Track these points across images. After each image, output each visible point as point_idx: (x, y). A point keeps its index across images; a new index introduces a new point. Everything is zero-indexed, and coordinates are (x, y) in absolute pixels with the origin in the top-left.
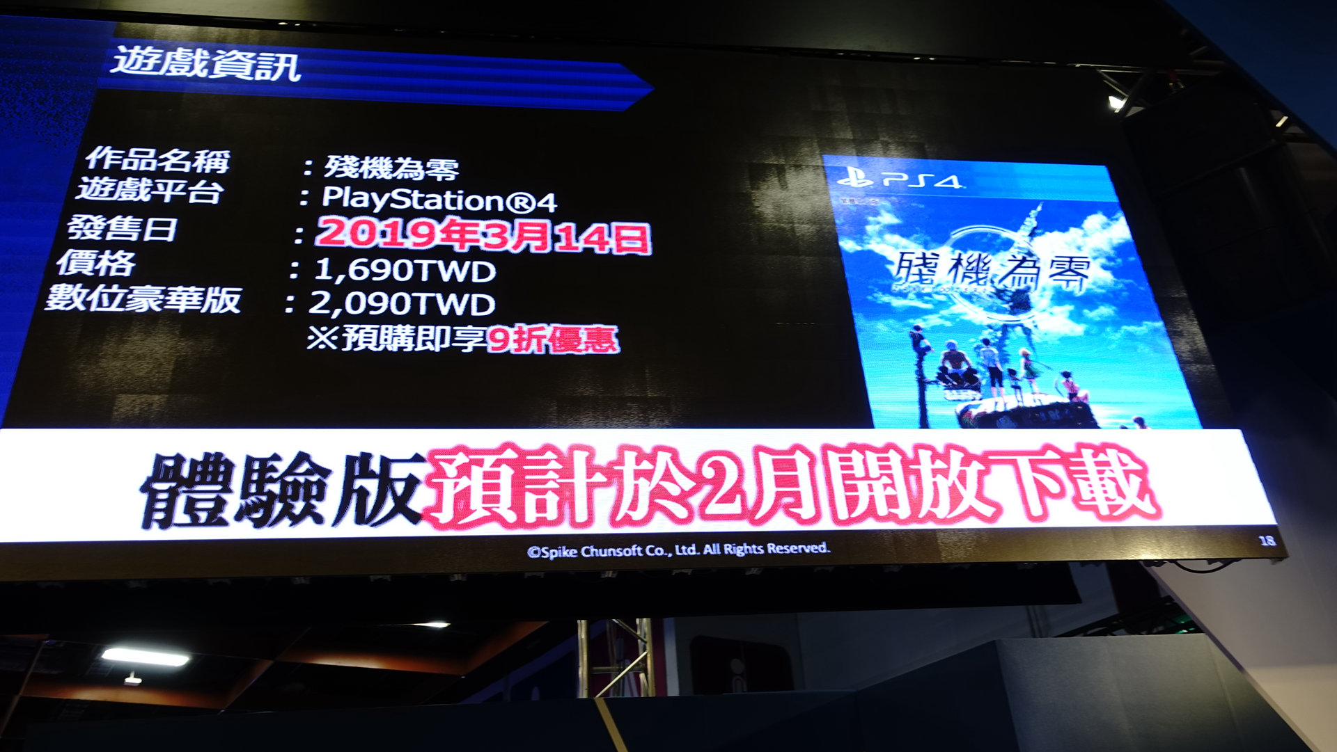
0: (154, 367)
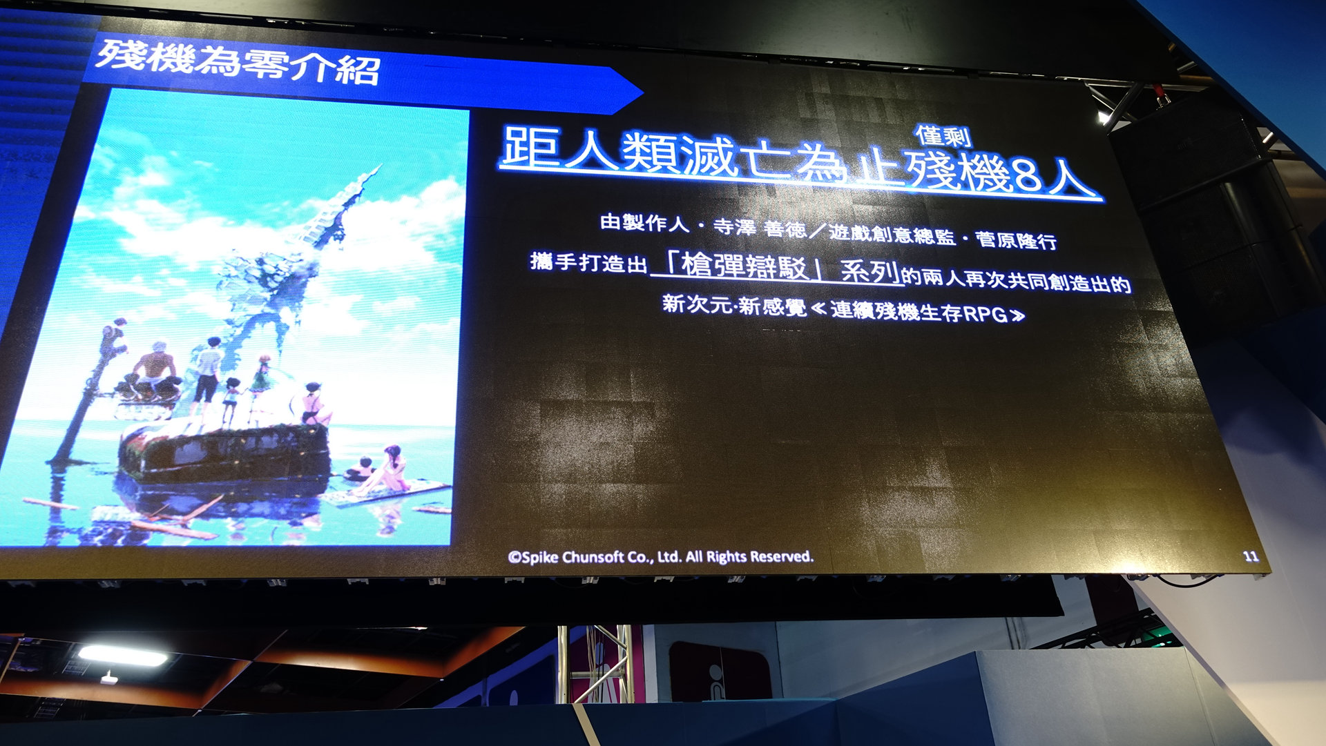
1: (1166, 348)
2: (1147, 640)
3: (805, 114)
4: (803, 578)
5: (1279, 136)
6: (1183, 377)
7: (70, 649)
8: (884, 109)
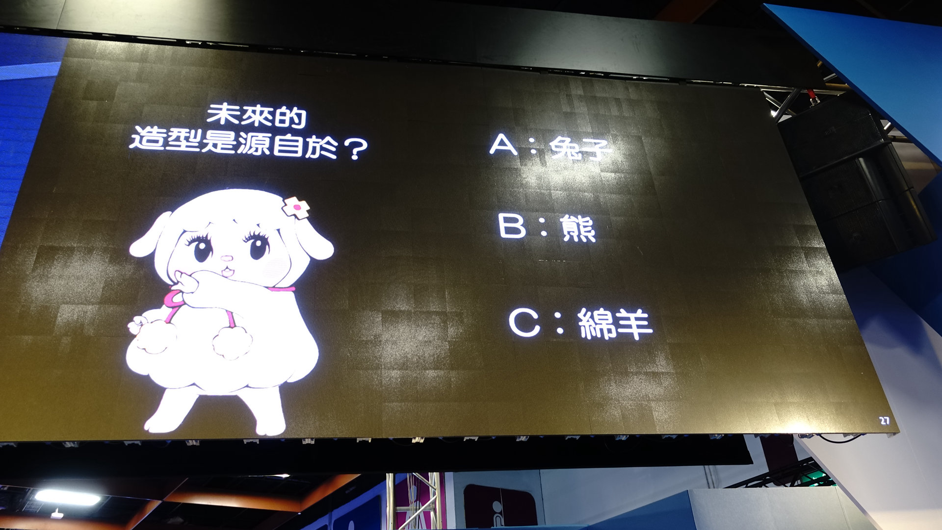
0: (89, 285)
1: (821, 273)
2: (805, 481)
3: (566, 108)
4: (570, 437)
5: (895, 126)
6: (834, 294)
7: (29, 493)
8: (621, 106)
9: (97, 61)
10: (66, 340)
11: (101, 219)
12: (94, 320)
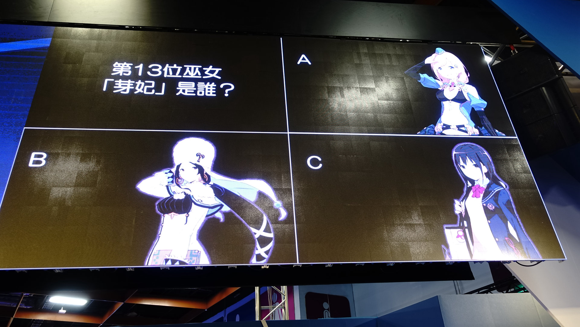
0: (68, 176)
1: (517, 160)
2: (516, 289)
3: (357, 61)
4: (358, 264)
5: (566, 66)
6: (525, 173)
7: (46, 298)
8: (391, 59)
9: (71, 40)
10: (55, 209)
11: (75, 136)
12: (71, 196)
